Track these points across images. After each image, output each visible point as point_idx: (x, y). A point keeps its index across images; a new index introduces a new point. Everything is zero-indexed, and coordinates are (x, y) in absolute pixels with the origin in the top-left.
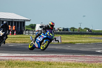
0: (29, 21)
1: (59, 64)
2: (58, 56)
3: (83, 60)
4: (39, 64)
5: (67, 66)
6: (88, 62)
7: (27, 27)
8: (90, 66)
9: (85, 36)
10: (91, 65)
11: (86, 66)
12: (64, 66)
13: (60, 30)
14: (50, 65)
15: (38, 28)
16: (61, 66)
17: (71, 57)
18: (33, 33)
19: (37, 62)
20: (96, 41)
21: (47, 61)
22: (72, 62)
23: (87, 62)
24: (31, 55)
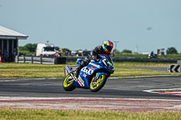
0: (25, 38)
1: (78, 113)
2: (77, 101)
3: (121, 107)
4: (42, 114)
5: (92, 118)
6: (130, 110)
7: (22, 48)
8: (134, 118)
9: (124, 64)
10: (135, 115)
11: (126, 116)
12: (87, 118)
13: (80, 55)
14: (63, 115)
15: (40, 50)
16: (81, 118)
17: (100, 102)
18: (33, 60)
19: (39, 111)
20: (143, 73)
21: (58, 108)
22: (101, 111)
23: (127, 110)
24: (28, 98)
